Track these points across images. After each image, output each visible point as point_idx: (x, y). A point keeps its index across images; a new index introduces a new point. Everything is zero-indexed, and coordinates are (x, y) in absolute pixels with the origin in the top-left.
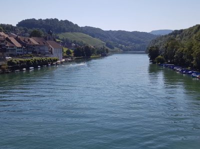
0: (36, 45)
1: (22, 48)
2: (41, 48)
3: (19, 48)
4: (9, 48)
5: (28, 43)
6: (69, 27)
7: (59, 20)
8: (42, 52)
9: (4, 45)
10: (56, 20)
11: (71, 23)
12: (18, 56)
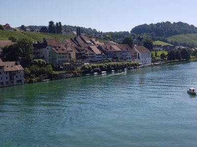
0: (118, 51)
1: (101, 55)
2: (123, 54)
3: (99, 55)
4: (89, 55)
5: (109, 50)
6: (183, 29)
7: (172, 23)
8: (124, 57)
9: (84, 53)
10: (168, 23)
11: (185, 24)
12: (96, 62)
